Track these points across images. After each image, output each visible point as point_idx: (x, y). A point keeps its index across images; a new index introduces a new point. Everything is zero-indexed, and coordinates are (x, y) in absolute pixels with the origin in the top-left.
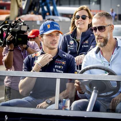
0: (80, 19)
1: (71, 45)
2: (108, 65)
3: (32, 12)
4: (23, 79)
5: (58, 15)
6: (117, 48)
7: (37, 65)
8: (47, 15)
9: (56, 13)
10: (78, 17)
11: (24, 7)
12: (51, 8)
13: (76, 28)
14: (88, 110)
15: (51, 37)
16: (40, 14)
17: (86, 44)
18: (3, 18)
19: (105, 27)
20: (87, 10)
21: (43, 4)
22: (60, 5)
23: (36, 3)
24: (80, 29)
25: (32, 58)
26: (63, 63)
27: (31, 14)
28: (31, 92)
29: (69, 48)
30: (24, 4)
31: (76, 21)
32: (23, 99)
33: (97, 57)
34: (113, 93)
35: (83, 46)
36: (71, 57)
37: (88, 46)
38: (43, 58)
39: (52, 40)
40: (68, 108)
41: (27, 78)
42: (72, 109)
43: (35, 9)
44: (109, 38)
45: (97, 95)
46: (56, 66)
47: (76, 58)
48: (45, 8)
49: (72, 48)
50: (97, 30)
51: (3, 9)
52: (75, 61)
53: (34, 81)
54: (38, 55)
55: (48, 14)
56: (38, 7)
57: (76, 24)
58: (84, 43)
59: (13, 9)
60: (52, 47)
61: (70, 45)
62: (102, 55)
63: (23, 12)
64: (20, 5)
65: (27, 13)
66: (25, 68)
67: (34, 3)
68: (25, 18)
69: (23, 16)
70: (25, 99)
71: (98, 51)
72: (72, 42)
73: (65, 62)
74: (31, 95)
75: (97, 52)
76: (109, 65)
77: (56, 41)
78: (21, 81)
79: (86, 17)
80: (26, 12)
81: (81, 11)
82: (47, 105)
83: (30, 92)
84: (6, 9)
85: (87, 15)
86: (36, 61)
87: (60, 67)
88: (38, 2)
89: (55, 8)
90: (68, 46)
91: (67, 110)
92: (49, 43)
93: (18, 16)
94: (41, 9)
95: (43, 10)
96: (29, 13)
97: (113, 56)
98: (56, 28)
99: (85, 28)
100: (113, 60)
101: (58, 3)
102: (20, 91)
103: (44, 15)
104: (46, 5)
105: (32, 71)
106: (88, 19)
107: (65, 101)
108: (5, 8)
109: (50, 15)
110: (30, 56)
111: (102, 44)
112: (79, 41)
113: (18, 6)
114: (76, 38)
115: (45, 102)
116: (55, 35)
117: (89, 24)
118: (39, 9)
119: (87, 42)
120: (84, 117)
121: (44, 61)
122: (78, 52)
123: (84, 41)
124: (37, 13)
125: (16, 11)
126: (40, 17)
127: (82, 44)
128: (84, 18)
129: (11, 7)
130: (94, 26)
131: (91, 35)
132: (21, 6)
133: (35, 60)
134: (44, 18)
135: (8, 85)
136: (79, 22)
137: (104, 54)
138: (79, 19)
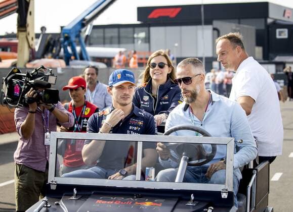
0: (157, 67)
1: (146, 102)
2: (200, 125)
3: (50, 55)
4: (88, 143)
5: (88, 60)
6: (211, 103)
7: (105, 125)
8: (72, 60)
9: (84, 56)
10: (154, 65)
11: (37, 48)
12: (78, 49)
13: (152, 79)
14: (177, 180)
15: (122, 90)
16: (61, 58)
17: (165, 101)
18: (7, 64)
19: (191, 78)
20: (165, 56)
21: (66, 43)
22: (90, 45)
23: (54, 42)
24: (157, 80)
25: (99, 117)
26: (140, 123)
27: (48, 58)
28: (98, 162)
29: (143, 105)
30: (37, 43)
31: (151, 70)
32: (89, 170)
33: (185, 114)
34: (205, 161)
35: (161, 103)
36: (150, 116)
37: (168, 103)
38: (112, 116)
39: (123, 95)
40: (153, 179)
41: (93, 141)
42: (158, 180)
43: (54, 51)
44: (198, 92)
45: (186, 163)
46: (131, 128)
47: (155, 117)
48: (69, 49)
49: (147, 105)
50: (182, 82)
51: (7, 51)
52: (155, 121)
53: (102, 146)
54: (106, 114)
55: (73, 58)
56: (58, 48)
57: (151, 75)
58: (163, 99)
59: (21, 50)
60: (123, 102)
61: (144, 101)
62: (191, 113)
63: (36, 56)
64: (32, 45)
65: (43, 57)
66: (90, 130)
67: (52, 42)
68: (38, 63)
69: (36, 61)
70: (91, 170)
71: (187, 108)
72: (146, 98)
73: (142, 121)
74: (98, 165)
75: (185, 109)
76: (202, 125)
77: (128, 95)
78: (85, 146)
79: (165, 64)
80: (40, 55)
81: (157, 57)
82: (122, 176)
83: (96, 161)
84: (11, 51)
85: (166, 62)
86: (104, 121)
87: (135, 128)
88: (58, 40)
89: (83, 49)
90: (142, 102)
91: (151, 181)
92: (119, 97)
93: (29, 61)
94: (62, 50)
95: (66, 51)
96: (45, 56)
97: (207, 114)
98: (129, 78)
99: (163, 79)
100: (206, 119)
101: (88, 42)
102: (84, 159)
103: (67, 60)
104: (71, 44)
105: (99, 133)
106: (166, 67)
107: (149, 170)
108: (9, 50)
109: (76, 59)
110: (96, 114)
111: (189, 99)
112: (156, 97)
113: (30, 47)
114: (151, 93)
115: (118, 173)
116: (127, 87)
117: (168, 74)
118: (60, 51)
119: (166, 97)
120: (172, 189)
121: (114, 119)
122: (155, 110)
123: (163, 96)
124: (57, 57)
125: (26, 54)
126: (62, 63)
127: (160, 101)
128: (161, 66)
129: (19, 48)
130: (178, 77)
131: (172, 88)
132: (33, 47)
133: (102, 119)
134: (67, 64)
135: (21, 162)
136: (155, 72)
137: (195, 111)
138: (155, 68)
